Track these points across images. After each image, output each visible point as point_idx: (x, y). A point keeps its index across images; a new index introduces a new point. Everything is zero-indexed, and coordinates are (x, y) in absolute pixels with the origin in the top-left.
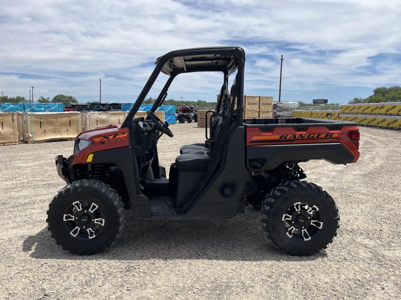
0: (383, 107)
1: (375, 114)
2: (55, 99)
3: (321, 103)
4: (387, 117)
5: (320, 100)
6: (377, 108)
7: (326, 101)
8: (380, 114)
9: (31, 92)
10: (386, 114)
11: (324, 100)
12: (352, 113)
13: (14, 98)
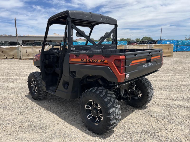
2: (143, 39)
9: (131, 36)
13: (126, 39)
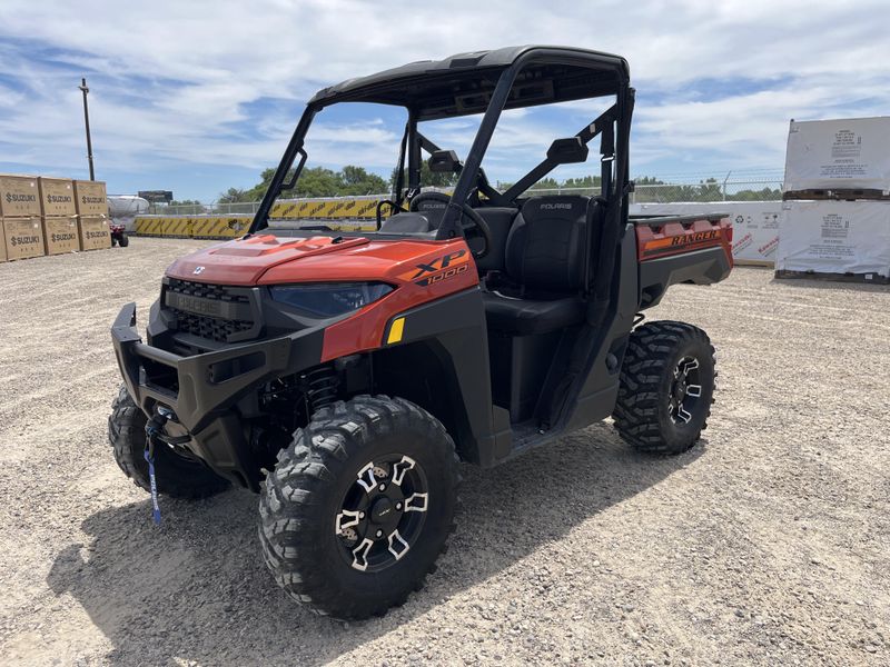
0: (353, 204)
1: (337, 219)
3: (160, 200)
4: (362, 224)
5: (156, 193)
6: (340, 206)
7: (168, 196)
8: (347, 218)
10: (360, 219)
11: (164, 193)
12: (289, 219)
